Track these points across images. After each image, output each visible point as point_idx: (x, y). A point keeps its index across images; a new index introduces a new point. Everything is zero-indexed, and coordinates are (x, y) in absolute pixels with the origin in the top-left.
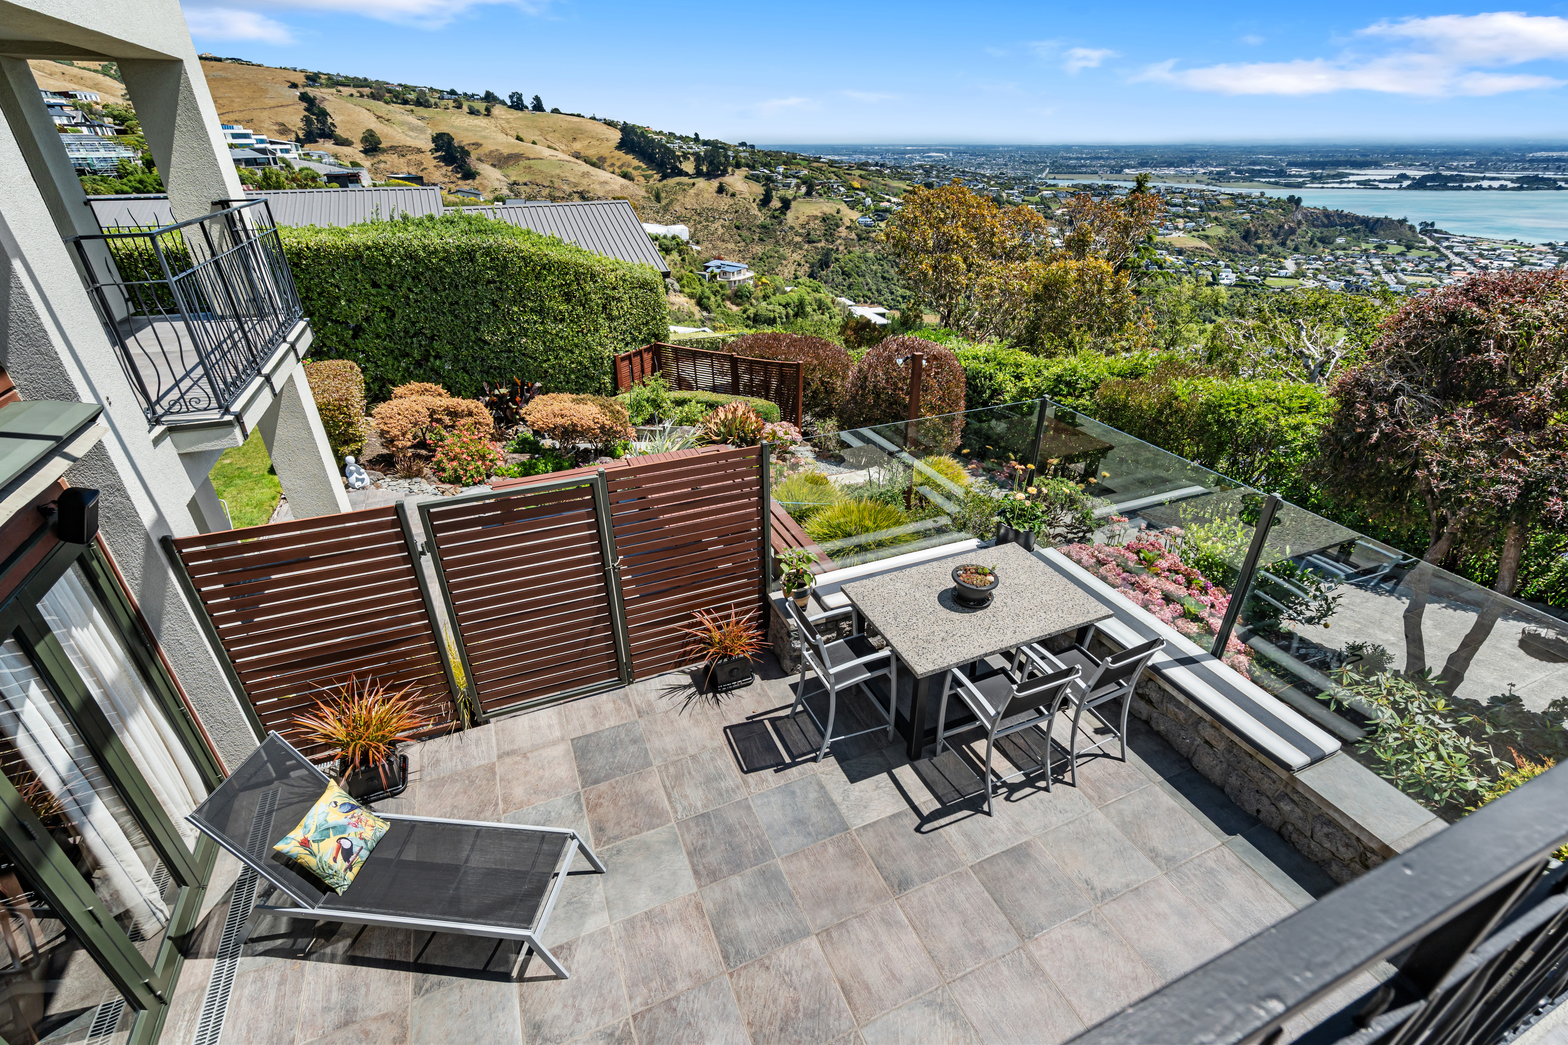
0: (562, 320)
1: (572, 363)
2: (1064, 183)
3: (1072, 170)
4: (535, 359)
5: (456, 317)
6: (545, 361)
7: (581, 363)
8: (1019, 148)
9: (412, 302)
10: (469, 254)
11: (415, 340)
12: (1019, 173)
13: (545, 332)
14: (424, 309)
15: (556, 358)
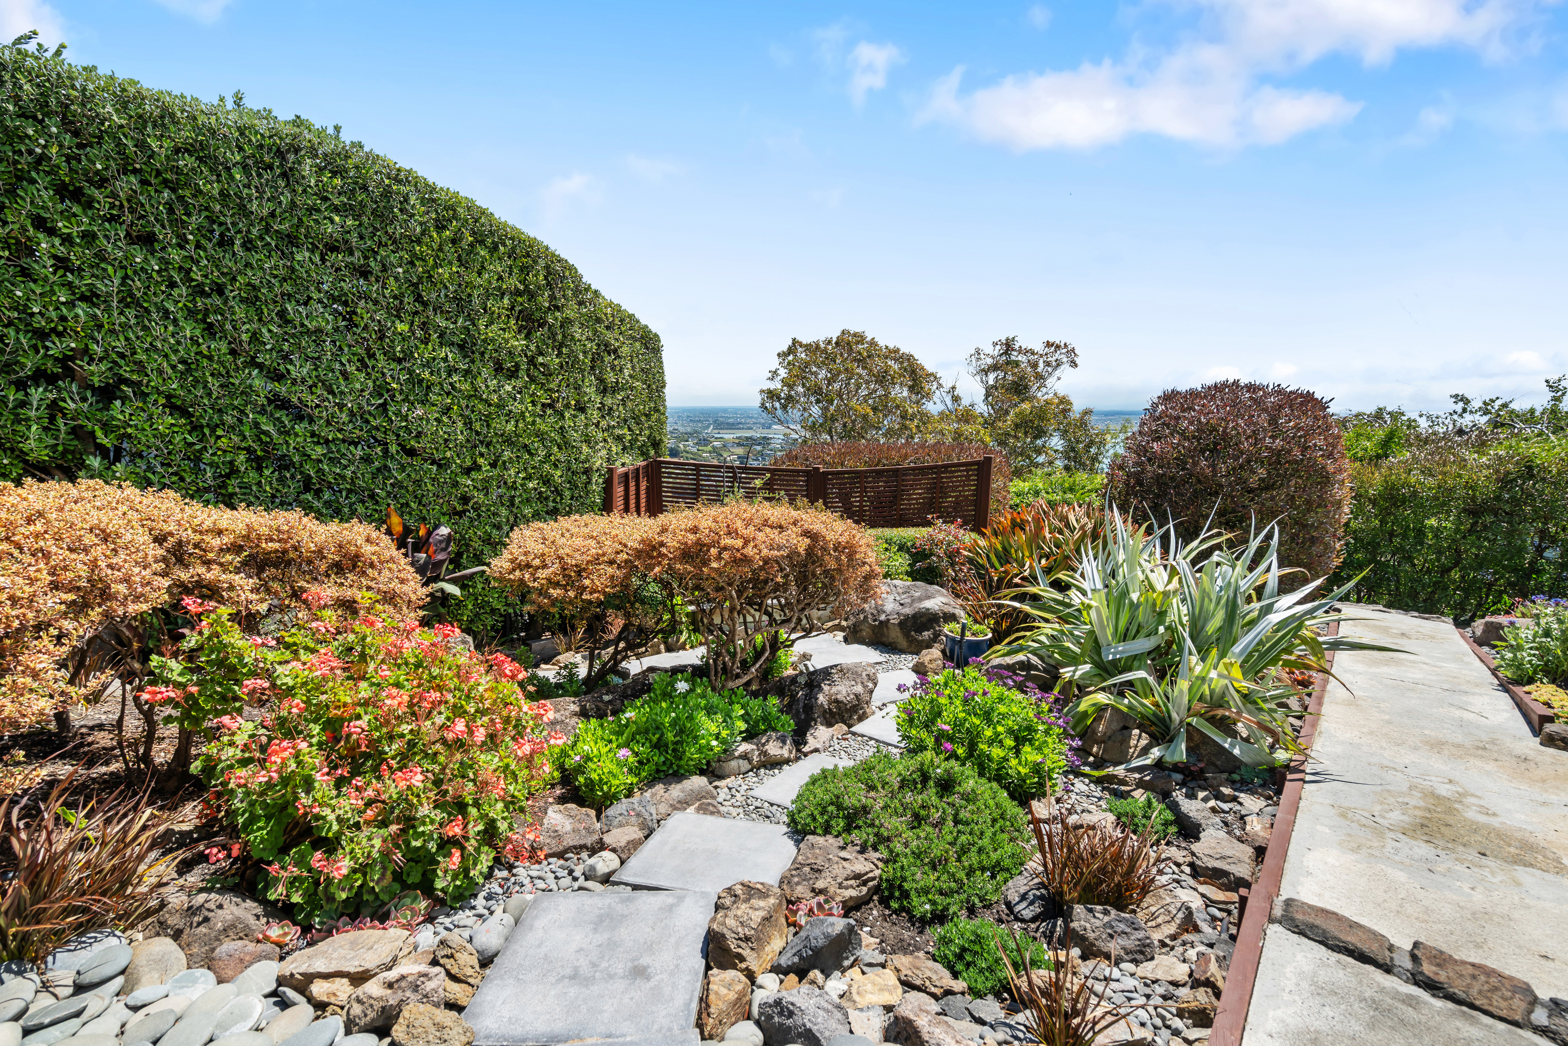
0: (513, 374)
1: (529, 478)
2: (729, 436)
3: (732, 426)
4: (442, 465)
5: (210, 330)
6: (468, 471)
7: (546, 481)
8: (684, 410)
9: (45, 267)
10: (280, 154)
11: (36, 394)
12: (689, 429)
13: (475, 394)
14: (90, 298)
15: (493, 465)
